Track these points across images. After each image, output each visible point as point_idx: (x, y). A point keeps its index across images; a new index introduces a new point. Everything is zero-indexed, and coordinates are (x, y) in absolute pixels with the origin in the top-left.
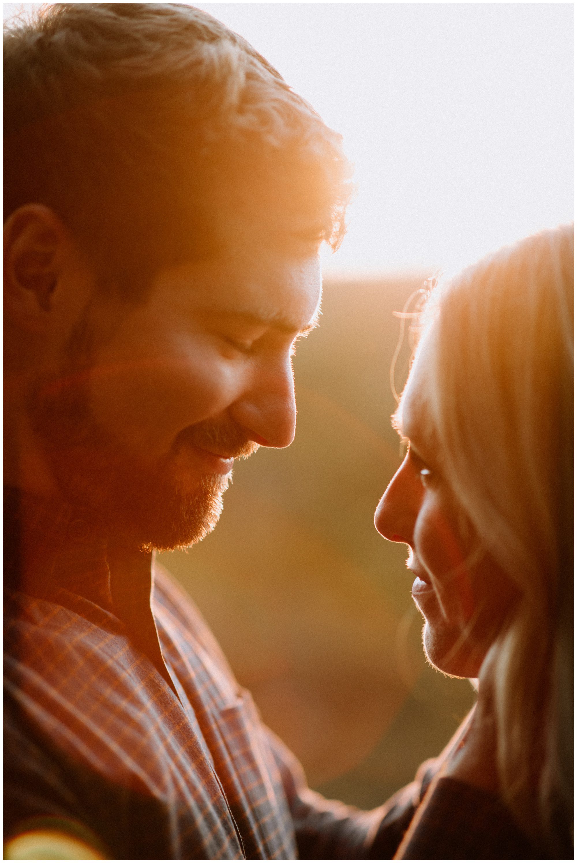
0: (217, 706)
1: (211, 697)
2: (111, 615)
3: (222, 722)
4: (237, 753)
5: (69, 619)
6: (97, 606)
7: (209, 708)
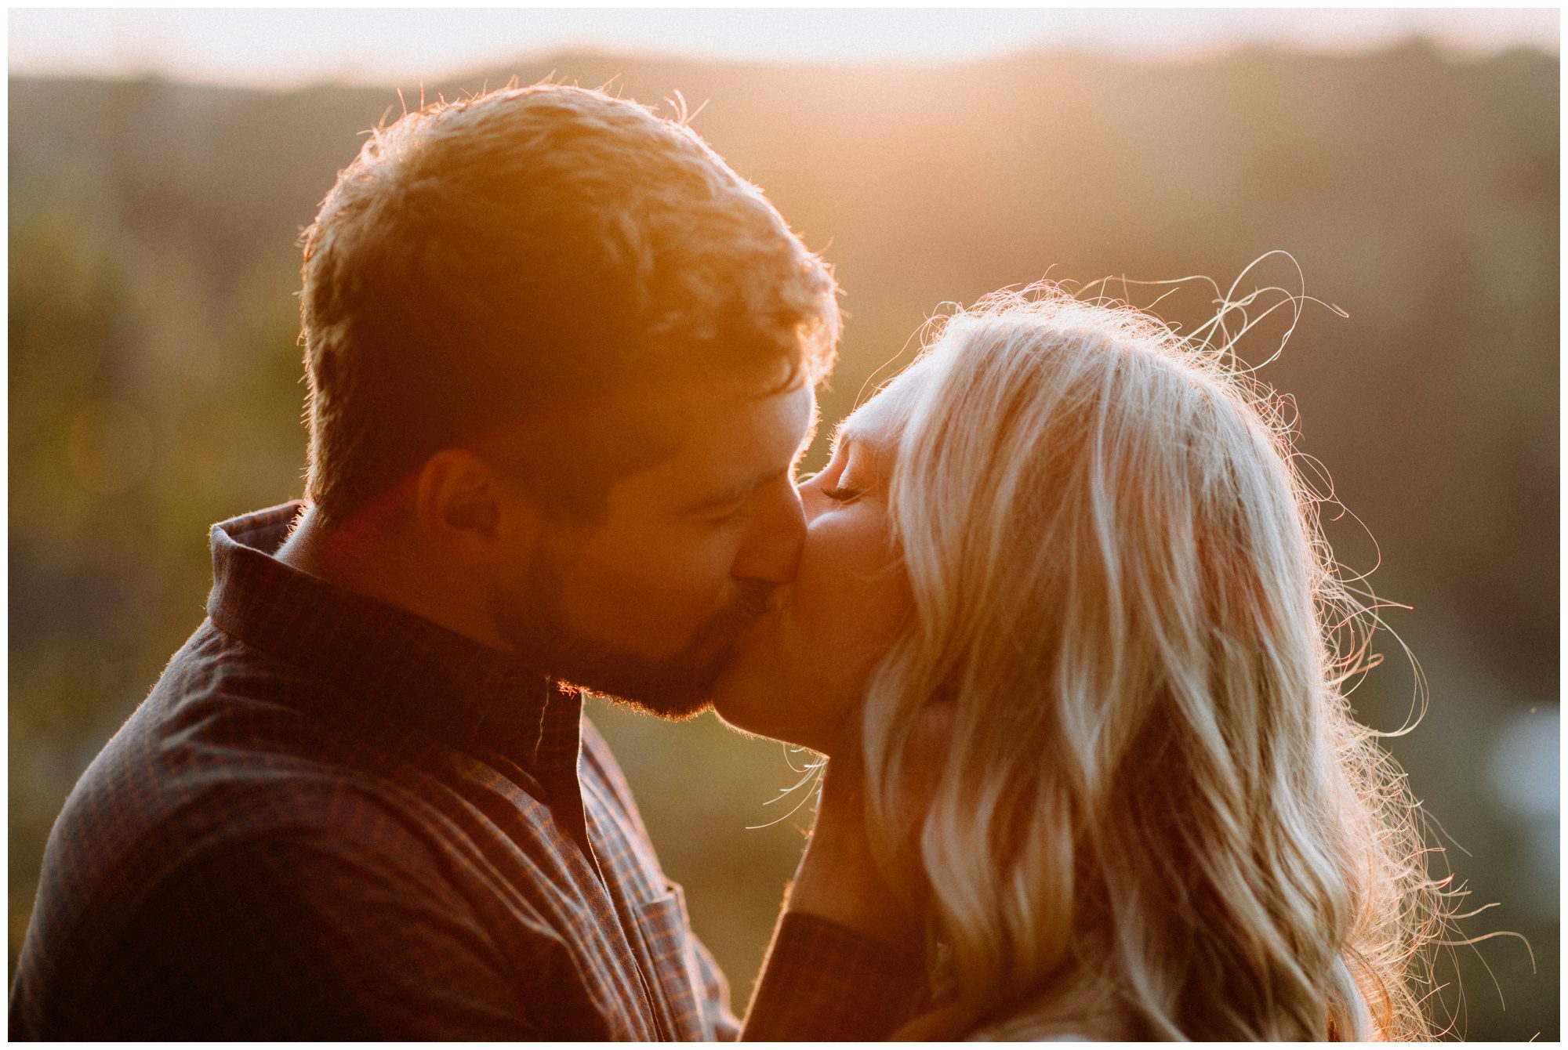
0: (641, 900)
1: (635, 889)
2: (533, 780)
3: (644, 919)
4: (661, 957)
5: (493, 777)
6: (519, 769)
7: (630, 902)
